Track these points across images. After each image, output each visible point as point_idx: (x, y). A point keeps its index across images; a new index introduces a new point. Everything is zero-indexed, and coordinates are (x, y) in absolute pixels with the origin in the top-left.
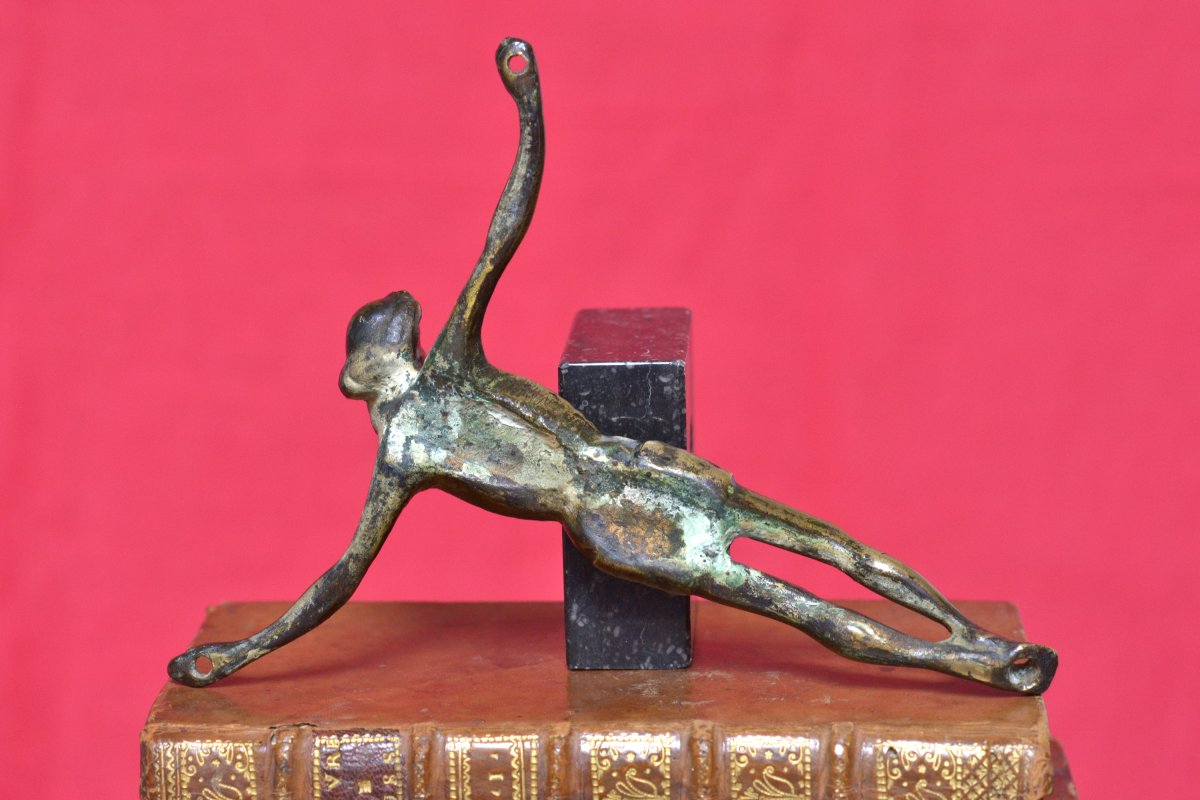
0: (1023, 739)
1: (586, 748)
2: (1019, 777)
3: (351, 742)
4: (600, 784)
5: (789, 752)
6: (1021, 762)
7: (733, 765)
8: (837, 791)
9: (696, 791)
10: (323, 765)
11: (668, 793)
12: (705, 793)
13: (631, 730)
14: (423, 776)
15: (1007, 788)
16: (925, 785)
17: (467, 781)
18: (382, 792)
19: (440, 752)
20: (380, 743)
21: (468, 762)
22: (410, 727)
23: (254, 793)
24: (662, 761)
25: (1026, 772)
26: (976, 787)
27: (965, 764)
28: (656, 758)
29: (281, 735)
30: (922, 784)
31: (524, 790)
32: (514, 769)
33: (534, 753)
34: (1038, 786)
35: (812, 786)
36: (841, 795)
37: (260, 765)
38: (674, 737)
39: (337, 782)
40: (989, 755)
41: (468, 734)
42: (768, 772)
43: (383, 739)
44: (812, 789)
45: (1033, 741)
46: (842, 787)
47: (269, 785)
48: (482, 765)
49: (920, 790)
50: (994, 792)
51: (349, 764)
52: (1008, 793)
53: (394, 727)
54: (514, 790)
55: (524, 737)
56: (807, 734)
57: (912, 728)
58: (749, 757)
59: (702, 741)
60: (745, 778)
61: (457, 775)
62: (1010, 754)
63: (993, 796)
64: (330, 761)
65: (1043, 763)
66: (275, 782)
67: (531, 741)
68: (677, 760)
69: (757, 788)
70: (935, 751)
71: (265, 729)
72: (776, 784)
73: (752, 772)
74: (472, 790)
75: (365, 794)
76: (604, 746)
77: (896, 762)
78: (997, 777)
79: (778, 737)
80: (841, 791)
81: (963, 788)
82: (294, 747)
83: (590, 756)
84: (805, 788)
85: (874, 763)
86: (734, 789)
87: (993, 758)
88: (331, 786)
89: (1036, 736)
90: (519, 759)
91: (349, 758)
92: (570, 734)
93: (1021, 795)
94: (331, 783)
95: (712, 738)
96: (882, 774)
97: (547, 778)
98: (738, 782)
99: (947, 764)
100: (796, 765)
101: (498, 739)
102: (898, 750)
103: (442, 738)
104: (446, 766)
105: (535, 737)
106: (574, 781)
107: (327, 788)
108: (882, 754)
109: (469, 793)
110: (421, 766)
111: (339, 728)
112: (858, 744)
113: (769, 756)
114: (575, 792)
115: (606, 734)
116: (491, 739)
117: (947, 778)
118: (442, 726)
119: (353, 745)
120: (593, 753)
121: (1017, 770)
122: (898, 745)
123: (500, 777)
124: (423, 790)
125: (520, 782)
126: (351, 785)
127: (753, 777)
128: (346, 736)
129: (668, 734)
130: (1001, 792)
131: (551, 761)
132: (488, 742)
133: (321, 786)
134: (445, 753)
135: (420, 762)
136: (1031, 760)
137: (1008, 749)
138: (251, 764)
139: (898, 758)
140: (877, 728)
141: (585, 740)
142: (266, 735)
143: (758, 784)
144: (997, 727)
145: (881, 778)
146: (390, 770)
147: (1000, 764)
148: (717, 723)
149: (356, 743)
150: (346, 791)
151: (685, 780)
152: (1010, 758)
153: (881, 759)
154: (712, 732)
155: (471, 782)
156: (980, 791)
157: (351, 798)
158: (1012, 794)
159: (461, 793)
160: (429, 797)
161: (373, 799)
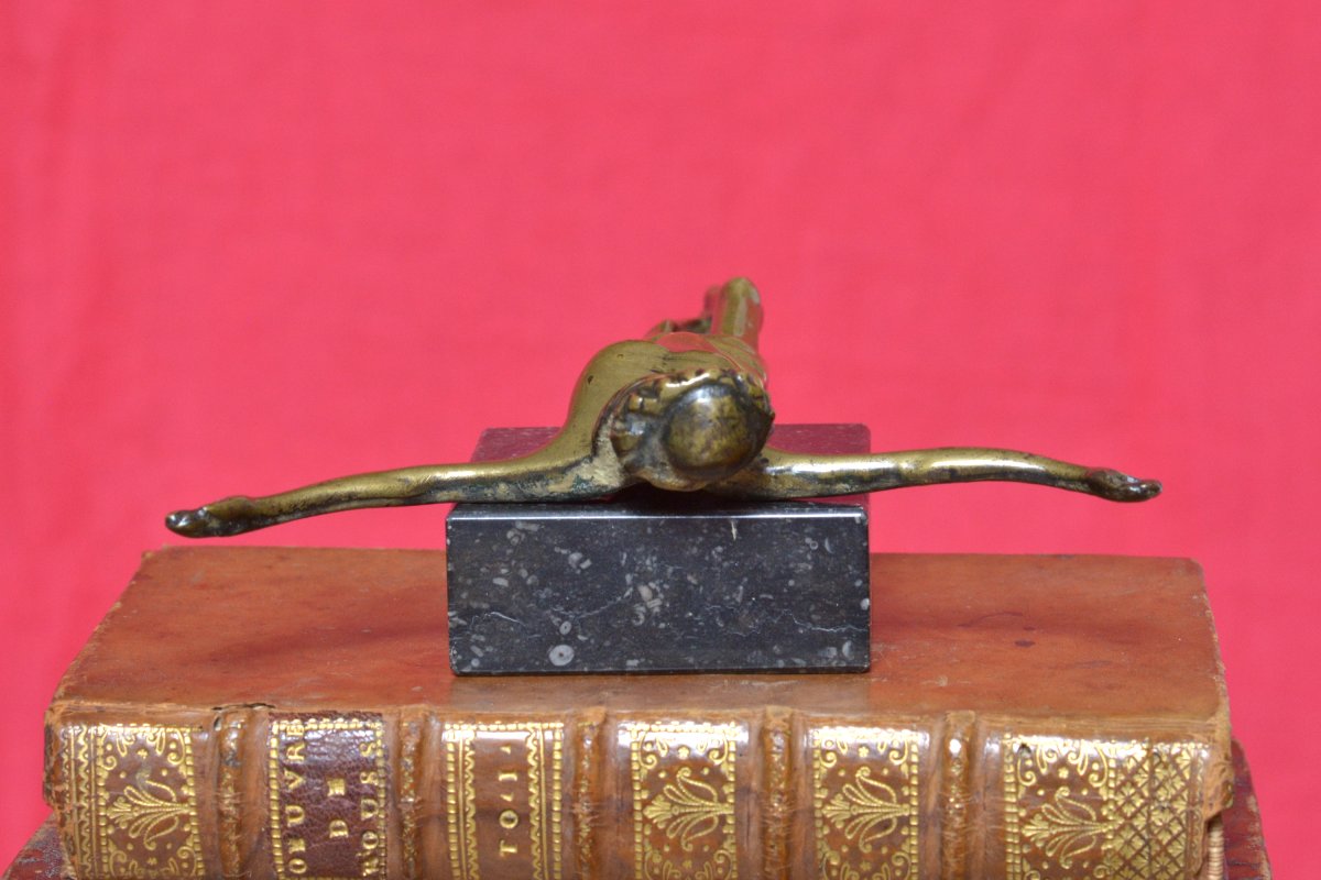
0: (1196, 735)
1: (624, 739)
2: (1190, 785)
3: (319, 729)
4: (643, 788)
5: (890, 749)
6: (1193, 765)
7: (816, 765)
8: (952, 800)
9: (768, 798)
10: (282, 757)
11: (731, 800)
12: (780, 801)
13: (684, 718)
14: (412, 774)
15: (1174, 799)
16: (1066, 794)
17: (470, 782)
18: (359, 794)
19: (434, 743)
20: (357, 730)
21: (471, 757)
22: (396, 711)
23: (192, 794)
24: (724, 758)
25: (1199, 778)
26: (1133, 798)
27: (1120, 768)
28: (716, 754)
29: (228, 719)
30: (1064, 792)
31: (544, 794)
32: (531, 766)
33: (558, 746)
34: (1214, 797)
35: (920, 793)
36: (957, 806)
37: (200, 758)
38: (740, 728)
39: (300, 780)
40: (1150, 756)
41: (471, 719)
42: (863, 774)
43: (361, 725)
44: (920, 797)
45: (1209, 738)
46: (958, 795)
47: (212, 782)
48: (490, 761)
49: (1060, 800)
50: (1157, 804)
51: (316, 757)
52: (1175, 806)
53: (375, 710)
54: (531, 794)
55: (546, 725)
56: (915, 726)
57: (1051, 720)
58: (839, 756)
59: (776, 733)
60: (833, 782)
61: (456, 773)
62: (1179, 755)
63: (1155, 809)
64: (292, 753)
65: (1221, 767)
66: (219, 779)
67: (554, 730)
68: (744, 758)
69: (847, 794)
70: (1086, 749)
71: (208, 711)
72: (873, 791)
73: (842, 774)
74: (476, 793)
75: (336, 796)
76: (649, 737)
77: (1029, 763)
78: (1161, 785)
79: (877, 730)
80: (957, 801)
81: (1117, 799)
82: (244, 734)
83: (630, 751)
84: (910, 796)
85: (1001, 764)
86: (818, 796)
87: (1156, 761)
88: (292, 786)
89: (1213, 731)
90: (538, 754)
91: (315, 750)
92: (605, 721)
93: (1191, 808)
94: (292, 781)
95: (790, 729)
96: (1011, 779)
97: (573, 778)
98: (823, 787)
99: (1096, 767)
100: (900, 766)
101: (512, 726)
102: (1032, 748)
103: (438, 724)
104: (443, 761)
105: (559, 725)
106: (610, 783)
107: (287, 787)
108: (1011, 752)
109: (472, 797)
110: (409, 761)
111: (304, 710)
112: (980, 741)
113: (864, 753)
114: (609, 798)
115: (651, 721)
116: (502, 727)
117: (1096, 785)
118: (436, 709)
119: (322, 732)
120: (635, 747)
121: (1187, 776)
122: (1031, 741)
123: (514, 776)
124: (412, 792)
125: (539, 783)
126: (318, 785)
127: (843, 781)
128: (313, 720)
129: (733, 724)
130: (1165, 805)
131: (579, 756)
132: (498, 730)
133: (279, 785)
134: (442, 745)
135: (408, 756)
136: (1206, 763)
137: (1176, 748)
138: (187, 755)
139: (1033, 758)
140: (1006, 719)
141: (625, 729)
142: (209, 718)
143: (848, 790)
144: (1162, 719)
145: (1010, 784)
146: (369, 766)
147: (1166, 767)
148: (797, 711)
149: (326, 730)
150: (311, 793)
151: (755, 784)
152: (1178, 760)
153: (1011, 759)
154: (790, 721)
155: (475, 783)
156: (1139, 803)
157: (318, 802)
158: (1181, 806)
159: (462, 796)
160: (420, 802)
161: (347, 803)
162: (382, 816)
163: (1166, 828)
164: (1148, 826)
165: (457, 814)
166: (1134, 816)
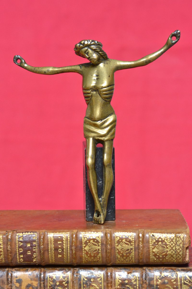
0: (184, 232)
1: (81, 236)
2: (183, 241)
3: (25, 234)
4: (84, 244)
5: (129, 236)
6: (183, 238)
7: (116, 239)
8: (140, 245)
9: (107, 245)
10: (19, 240)
11: (100, 246)
12: (109, 246)
13: (91, 231)
14: (42, 242)
15: (180, 244)
16: (161, 243)
17: (53, 243)
18: (33, 246)
19: (46, 237)
20: (32, 234)
21: (53, 239)
22: (39, 231)
23: (2, 247)
24: (99, 238)
25: (185, 240)
26: (173, 244)
27: (170, 239)
28: (97, 237)
29: (9, 233)
30: (160, 243)
31: (66, 245)
32: (64, 240)
33: (69, 237)
34: (187, 243)
35: (134, 244)
36: (141, 246)
37: (3, 240)
38: (101, 233)
39: (22, 244)
40: (176, 236)
41: (53, 232)
42: (124, 240)
43: (33, 233)
44: (134, 245)
45: (186, 233)
46: (141, 244)
47: (6, 245)
48: (56, 240)
49: (160, 245)
50: (177, 245)
51: (25, 240)
52: (180, 245)
53: (36, 231)
54: (64, 245)
55: (66, 233)
56: (133, 232)
57: (157, 230)
58: (120, 237)
59: (108, 233)
60: (119, 242)
61: (50, 242)
62: (181, 236)
63: (177, 246)
64: (20, 239)
65: (188, 238)
66: (7, 244)
67: (68, 234)
68: (102, 238)
69: (121, 244)
70: (163, 236)
71: (5, 232)
72: (126, 243)
73: (120, 240)
74: (54, 245)
75: (29, 247)
76: (85, 235)
77: (154, 238)
78: (178, 241)
79: (126, 233)
80: (141, 245)
81: (170, 244)
82: (12, 236)
83: (82, 237)
84: (133, 244)
85: (149, 238)
86: (116, 245)
87: (177, 237)
88: (20, 245)
89: (187, 232)
90: (65, 238)
91: (25, 238)
92: (77, 232)
93: (183, 245)
94: (20, 244)
95: (111, 232)
96: (150, 241)
97: (72, 242)
98: (117, 243)
99: (166, 238)
100: (131, 239)
101: (60, 233)
102: (154, 235)
103: (47, 233)
104: (48, 240)
105: (69, 233)
106: (78, 243)
107: (19, 245)
108: (151, 236)
109: (53, 246)
110: (42, 240)
111: (22, 231)
112: (145, 234)
113: (124, 237)
114: (78, 246)
115: (86, 232)
116: (59, 233)
117: (166, 242)
118: (46, 231)
119: (26, 235)
120: (83, 237)
121: (182, 239)
122: (154, 234)
123: (61, 242)
124: (42, 245)
125: (65, 243)
126: (25, 245)
127: (120, 242)
128: (24, 233)
129: (100, 232)
130: (179, 245)
131: (73, 238)
132: (58, 234)
133: (18, 245)
134: (48, 237)
135: (42, 239)
136: (186, 237)
137: (180, 235)
138: (1, 240)
139: (155, 237)
140: (149, 230)
141: (81, 233)
142: (5, 233)
143: (122, 244)
144: (177, 230)
145: (150, 242)
146: (34, 241)
147: (178, 238)
148: (112, 230)
149: (27, 235)
150: (24, 246)
151: (104, 243)
152: (181, 237)
153: (150, 237)
154: (111, 231)
155: (54, 243)
156: (174, 245)
157: (25, 248)
158: (181, 245)
159: (51, 246)
160: (44, 247)
161: (31, 248)
162: (37, 250)
163: (179, 249)
164: (176, 249)
165: (51, 250)
166: (173, 247)
